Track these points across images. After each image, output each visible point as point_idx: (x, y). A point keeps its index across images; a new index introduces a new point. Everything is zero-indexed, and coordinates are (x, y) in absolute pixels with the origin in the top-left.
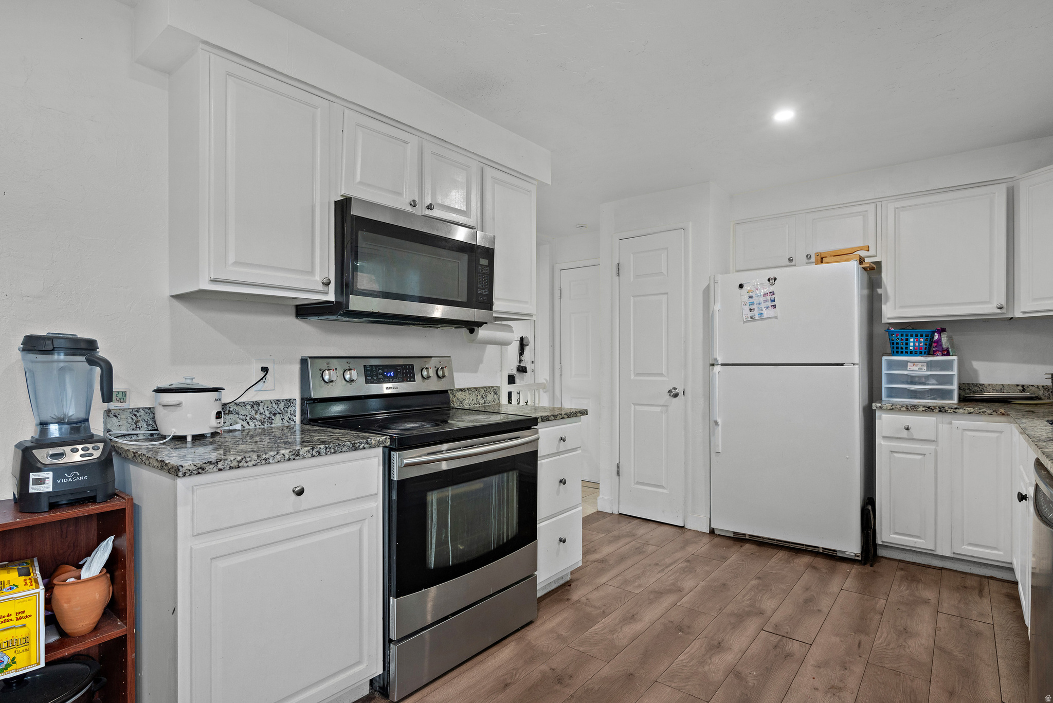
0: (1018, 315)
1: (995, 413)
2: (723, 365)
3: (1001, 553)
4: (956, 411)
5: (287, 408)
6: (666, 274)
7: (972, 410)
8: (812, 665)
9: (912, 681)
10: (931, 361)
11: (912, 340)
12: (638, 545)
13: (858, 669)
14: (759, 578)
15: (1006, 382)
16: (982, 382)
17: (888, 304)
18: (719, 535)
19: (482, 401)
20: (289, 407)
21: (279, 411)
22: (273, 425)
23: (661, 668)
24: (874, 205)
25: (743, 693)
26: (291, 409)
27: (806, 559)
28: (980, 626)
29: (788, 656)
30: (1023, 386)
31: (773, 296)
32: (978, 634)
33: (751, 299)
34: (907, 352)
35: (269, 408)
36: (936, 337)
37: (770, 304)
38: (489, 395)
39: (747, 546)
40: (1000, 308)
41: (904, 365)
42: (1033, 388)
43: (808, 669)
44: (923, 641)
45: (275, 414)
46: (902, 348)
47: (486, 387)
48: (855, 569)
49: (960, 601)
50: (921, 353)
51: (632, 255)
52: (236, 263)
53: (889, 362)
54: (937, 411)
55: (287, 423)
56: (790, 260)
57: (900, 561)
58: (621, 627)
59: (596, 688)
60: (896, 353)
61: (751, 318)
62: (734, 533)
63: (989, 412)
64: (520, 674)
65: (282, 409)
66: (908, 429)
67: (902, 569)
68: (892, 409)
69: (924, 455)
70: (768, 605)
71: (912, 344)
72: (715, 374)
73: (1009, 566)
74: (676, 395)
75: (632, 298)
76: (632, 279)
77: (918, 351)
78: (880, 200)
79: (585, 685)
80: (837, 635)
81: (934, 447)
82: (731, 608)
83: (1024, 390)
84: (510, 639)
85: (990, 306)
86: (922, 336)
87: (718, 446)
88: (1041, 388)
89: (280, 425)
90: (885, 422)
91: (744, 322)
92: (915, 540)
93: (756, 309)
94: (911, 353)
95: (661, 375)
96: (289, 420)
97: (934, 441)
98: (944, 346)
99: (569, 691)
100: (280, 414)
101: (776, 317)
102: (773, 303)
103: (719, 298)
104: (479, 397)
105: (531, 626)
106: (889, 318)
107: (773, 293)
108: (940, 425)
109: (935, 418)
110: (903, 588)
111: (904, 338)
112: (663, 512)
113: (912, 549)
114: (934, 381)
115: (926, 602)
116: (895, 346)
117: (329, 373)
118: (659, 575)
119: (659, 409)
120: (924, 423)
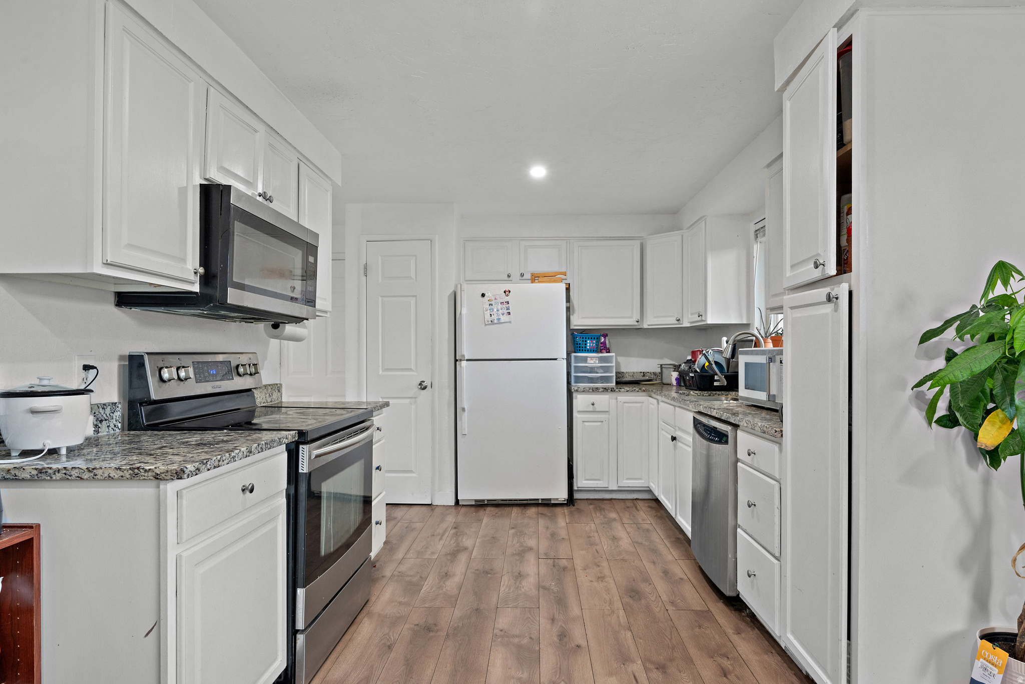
0: (646, 326)
1: (640, 390)
2: (468, 360)
3: (643, 481)
4: (620, 390)
5: (113, 413)
6: (414, 278)
7: (628, 389)
8: (581, 570)
9: (634, 562)
10: (601, 357)
11: (588, 342)
12: (406, 525)
13: (605, 564)
14: (513, 528)
15: (635, 371)
16: (622, 371)
17: (575, 315)
18: (463, 505)
19: (269, 400)
20: (114, 412)
21: (105, 418)
22: (99, 434)
23: (495, 599)
24: (565, 241)
25: (555, 597)
26: (116, 415)
27: (532, 511)
28: (646, 526)
29: (565, 569)
30: (644, 373)
31: (508, 305)
32: (648, 530)
33: (491, 306)
34: (585, 350)
35: (96, 413)
36: (603, 340)
37: (506, 311)
38: (274, 393)
39: (489, 509)
40: (638, 322)
41: (585, 360)
42: (648, 374)
43: (580, 572)
44: (626, 541)
45: (101, 421)
46: (582, 348)
47: (272, 385)
48: (566, 510)
49: (630, 515)
50: (594, 351)
51: (380, 257)
52: (130, 246)
53: (575, 357)
54: (610, 390)
55: (113, 432)
56: (509, 276)
57: (587, 499)
58: (444, 583)
59: (460, 625)
60: (580, 351)
61: (491, 322)
62: (476, 501)
63: (637, 390)
64: (393, 636)
65: (108, 415)
66: (593, 405)
67: (591, 504)
68: (584, 391)
69: (602, 422)
70: (532, 543)
71: (588, 345)
72: (463, 368)
73: (648, 489)
74: (425, 388)
75: (380, 298)
76: (380, 281)
77: (592, 349)
78: (569, 238)
79: (451, 626)
80: (582, 550)
81: (607, 416)
82: (509, 551)
83: (644, 375)
84: (360, 617)
85: (632, 320)
86: (594, 339)
87: (465, 430)
88: (652, 373)
89: (106, 433)
90: (580, 400)
91: (486, 325)
92: (597, 482)
93: (495, 315)
94: (588, 351)
95: (410, 370)
96: (114, 428)
97: (607, 412)
98: (607, 347)
99: (443, 634)
100: (106, 420)
101: (510, 322)
102: (508, 311)
103: (465, 303)
104: (268, 395)
105: (368, 603)
106: (575, 326)
107: (508, 303)
108: (611, 400)
109: (608, 396)
110: (598, 514)
111: (584, 340)
112: (413, 494)
113: (595, 489)
114: (601, 371)
115: (614, 520)
116: (578, 346)
117: (168, 371)
118: (442, 542)
119: (407, 401)
120: (603, 400)
